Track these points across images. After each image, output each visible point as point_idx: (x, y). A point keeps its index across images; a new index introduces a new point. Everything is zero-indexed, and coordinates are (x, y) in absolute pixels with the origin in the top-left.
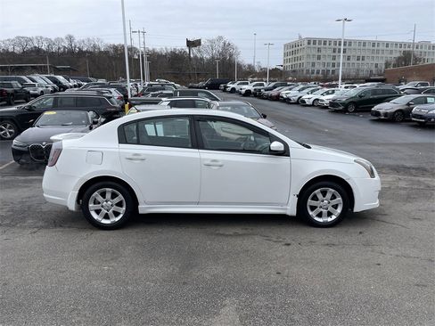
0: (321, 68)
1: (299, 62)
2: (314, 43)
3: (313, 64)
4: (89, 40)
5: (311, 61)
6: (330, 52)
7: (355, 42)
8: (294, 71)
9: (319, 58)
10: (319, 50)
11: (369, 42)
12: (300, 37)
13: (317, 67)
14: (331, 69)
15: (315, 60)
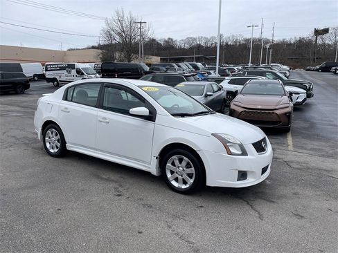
4: (233, 36)
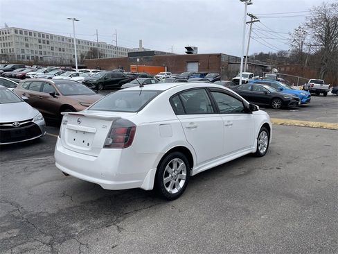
0: (30, 55)
1: (8, 48)
2: (21, 32)
3: (23, 51)
5: (21, 47)
6: (36, 42)
7: (55, 36)
8: (5, 55)
9: (27, 45)
10: (26, 39)
11: (66, 38)
12: (6, 26)
13: (27, 53)
14: (39, 56)
15: (24, 47)
